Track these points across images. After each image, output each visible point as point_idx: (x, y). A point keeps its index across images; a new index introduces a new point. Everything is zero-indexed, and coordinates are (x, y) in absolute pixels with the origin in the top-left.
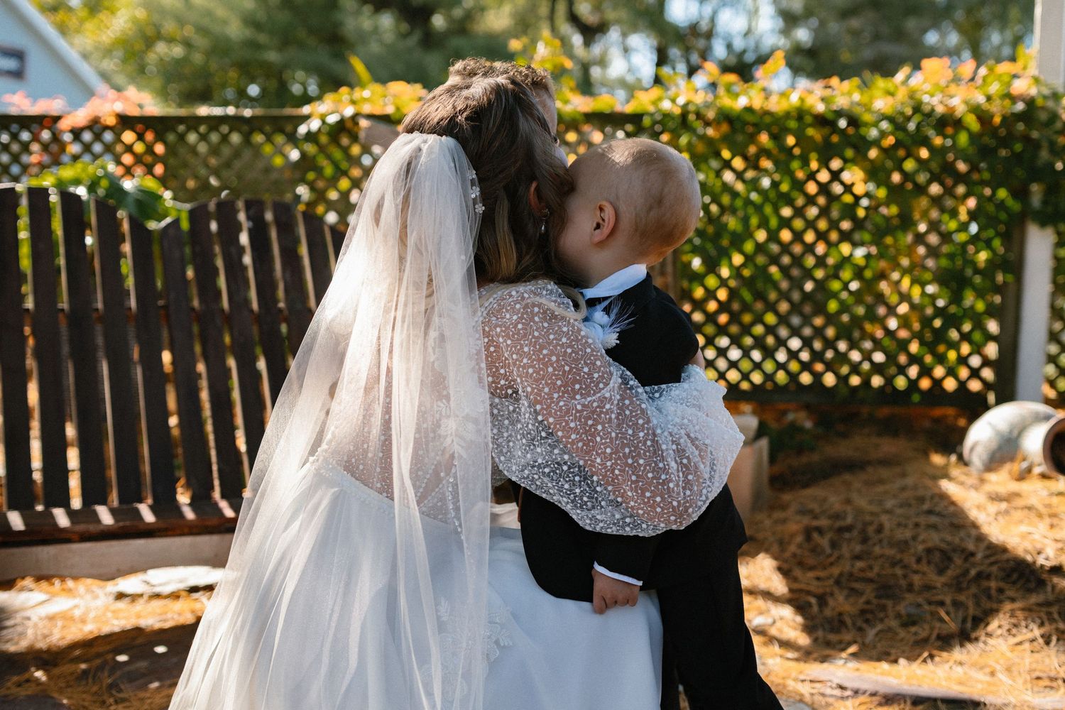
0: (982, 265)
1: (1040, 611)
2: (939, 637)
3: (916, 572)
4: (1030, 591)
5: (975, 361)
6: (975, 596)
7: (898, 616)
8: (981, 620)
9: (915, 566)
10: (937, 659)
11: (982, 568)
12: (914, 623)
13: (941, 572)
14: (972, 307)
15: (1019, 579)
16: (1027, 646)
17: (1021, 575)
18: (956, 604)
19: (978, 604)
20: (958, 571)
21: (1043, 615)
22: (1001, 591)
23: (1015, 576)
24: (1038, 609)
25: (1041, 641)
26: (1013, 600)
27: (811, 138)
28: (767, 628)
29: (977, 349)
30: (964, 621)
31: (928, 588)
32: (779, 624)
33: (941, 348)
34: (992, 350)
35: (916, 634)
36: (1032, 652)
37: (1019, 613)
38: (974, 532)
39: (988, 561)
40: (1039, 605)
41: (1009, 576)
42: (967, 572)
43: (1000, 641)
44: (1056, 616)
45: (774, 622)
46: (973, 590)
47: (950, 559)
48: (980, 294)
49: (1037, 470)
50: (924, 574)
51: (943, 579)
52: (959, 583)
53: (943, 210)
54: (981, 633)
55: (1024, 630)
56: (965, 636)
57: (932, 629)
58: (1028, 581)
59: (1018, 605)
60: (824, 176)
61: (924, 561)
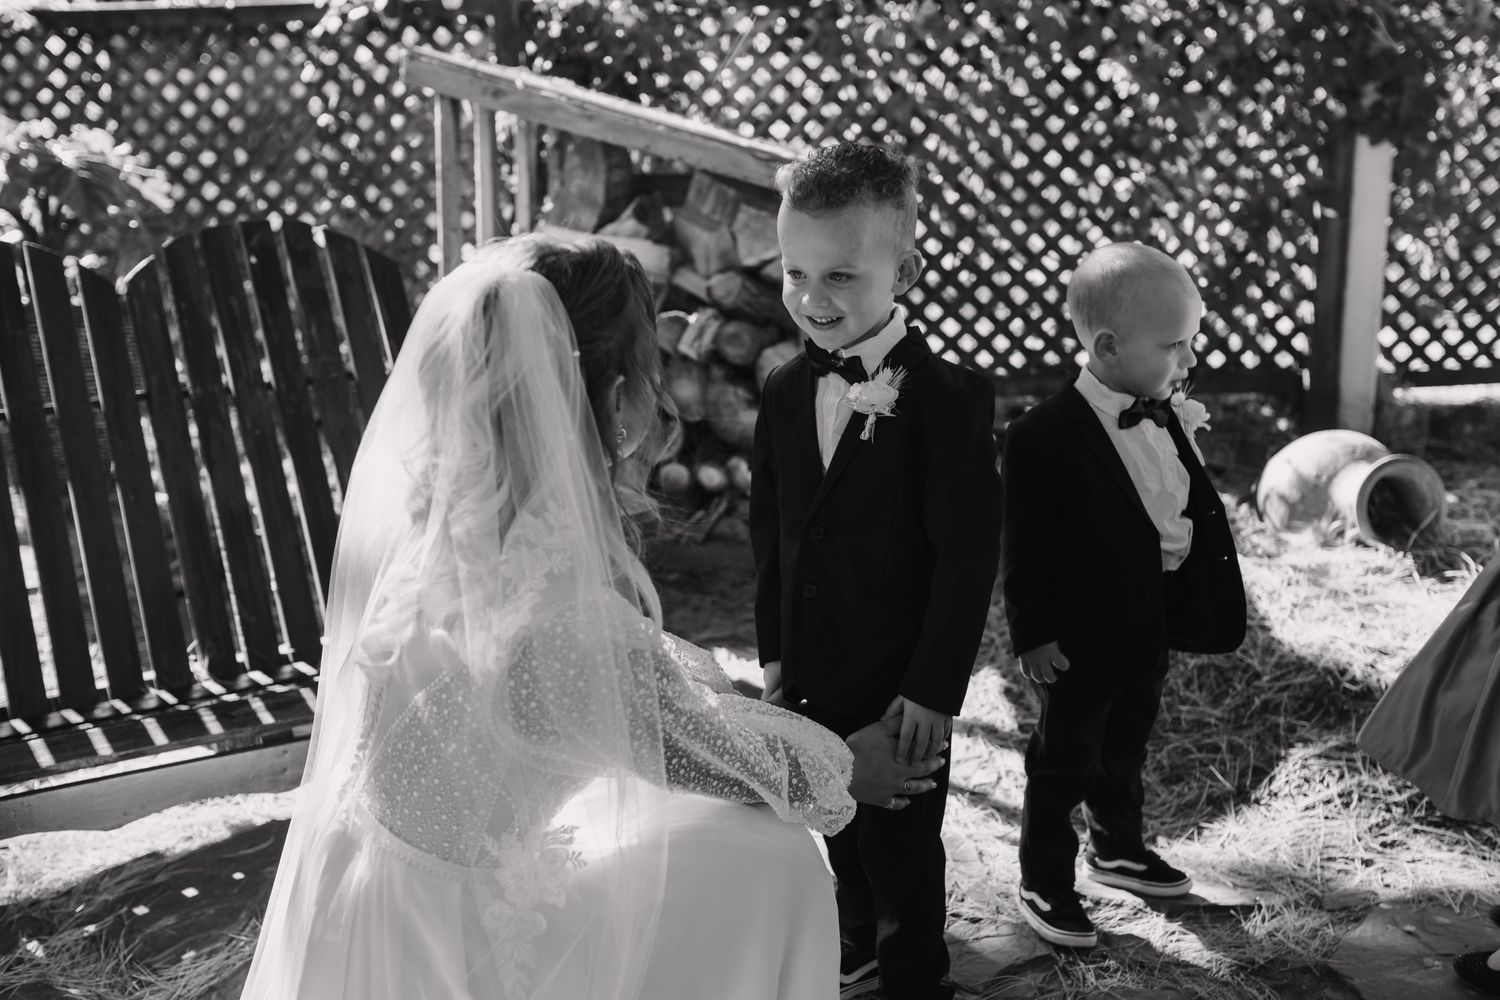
0: (1293, 193)
1: (1340, 759)
2: (1211, 801)
3: (1184, 702)
4: (1328, 728)
5: (1285, 326)
6: (1258, 737)
7: (1159, 767)
8: (1263, 771)
9: (1183, 693)
10: (1206, 833)
11: (1269, 695)
12: (1178, 780)
13: (1216, 702)
14: (1280, 251)
15: (1316, 710)
16: (1320, 810)
17: (1319, 705)
18: (1234, 749)
19: (1261, 749)
20: (1239, 700)
21: (1342, 763)
22: (1291, 729)
23: (1311, 707)
24: (1336, 754)
25: (1338, 801)
26: (1306, 742)
27: (1052, 20)
28: (989, 789)
29: (1289, 310)
30: (1243, 774)
31: (1200, 724)
32: (1004, 783)
33: (1238, 311)
34: (1306, 311)
35: (1180, 795)
36: (1326, 818)
37: (1313, 762)
38: (1261, 636)
39: (1278, 685)
40: (1338, 748)
41: (1303, 707)
42: (1249, 701)
43: (1288, 802)
44: (1359, 764)
45: (1000, 778)
46: (1256, 729)
47: (1228, 681)
48: (1290, 234)
49: (1350, 533)
50: (1195, 704)
51: (1217, 713)
52: (1239, 718)
53: (1240, 117)
54: (1262, 792)
55: (1319, 786)
56: (1242, 797)
57: (1201, 788)
58: (1327, 713)
59: (1312, 750)
60: (1071, 72)
61: (1195, 686)
